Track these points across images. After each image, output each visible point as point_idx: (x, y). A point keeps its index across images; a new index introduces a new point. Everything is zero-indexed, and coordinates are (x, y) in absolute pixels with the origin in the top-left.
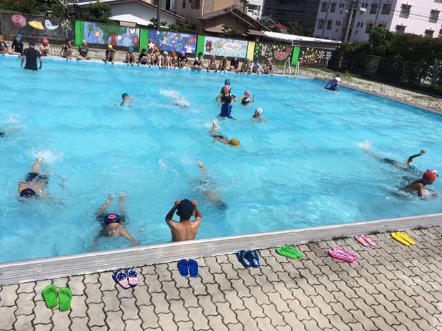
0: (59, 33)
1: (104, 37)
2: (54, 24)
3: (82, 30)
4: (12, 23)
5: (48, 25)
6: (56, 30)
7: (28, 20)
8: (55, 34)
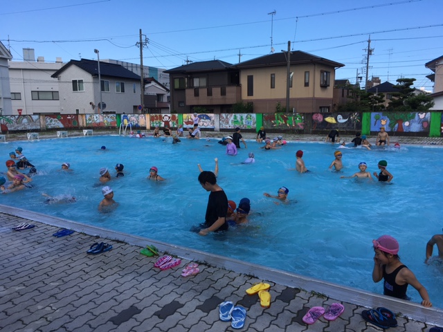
0: (348, 125)
1: (390, 125)
2: (344, 118)
3: (369, 120)
4: (313, 120)
5: (340, 119)
6: (345, 123)
7: (324, 117)
8: (345, 126)
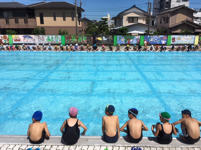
0: (108, 41)
1: (125, 41)
2: (106, 38)
3: (116, 39)
8: (106, 42)
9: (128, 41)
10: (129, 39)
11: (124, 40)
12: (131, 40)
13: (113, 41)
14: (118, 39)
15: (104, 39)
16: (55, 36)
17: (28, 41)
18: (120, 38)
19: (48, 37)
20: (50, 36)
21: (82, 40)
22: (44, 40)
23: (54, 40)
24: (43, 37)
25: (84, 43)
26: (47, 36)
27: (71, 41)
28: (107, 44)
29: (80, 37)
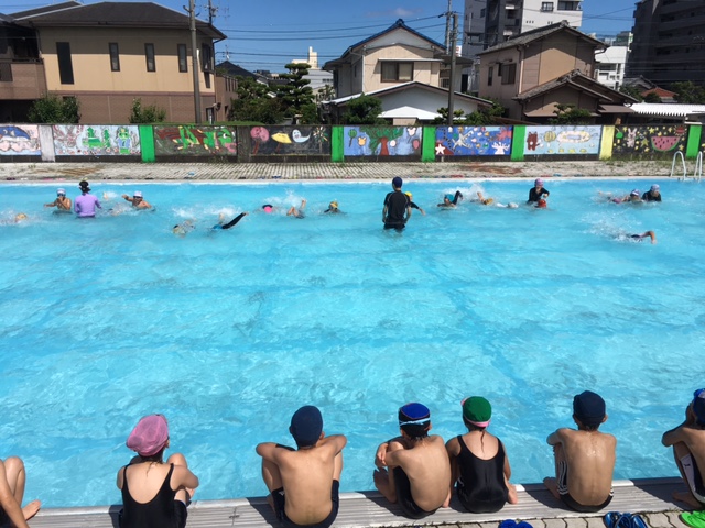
1: (371, 146)
2: (304, 134)
3: (341, 138)
4: (251, 138)
5: (297, 136)
6: (307, 142)
7: (271, 133)
8: (306, 148)
9: (380, 146)
10: (385, 139)
11: (369, 140)
12: (393, 143)
13: (328, 147)
14: (347, 139)
15: (299, 138)
16: (115, 128)
17: (14, 146)
18: (353, 136)
19: (91, 133)
20: (98, 130)
21: (219, 143)
22: (74, 144)
23: (113, 144)
24: (70, 133)
25: (224, 153)
26: (86, 127)
27: (177, 145)
28: (309, 157)
29: (209, 130)
